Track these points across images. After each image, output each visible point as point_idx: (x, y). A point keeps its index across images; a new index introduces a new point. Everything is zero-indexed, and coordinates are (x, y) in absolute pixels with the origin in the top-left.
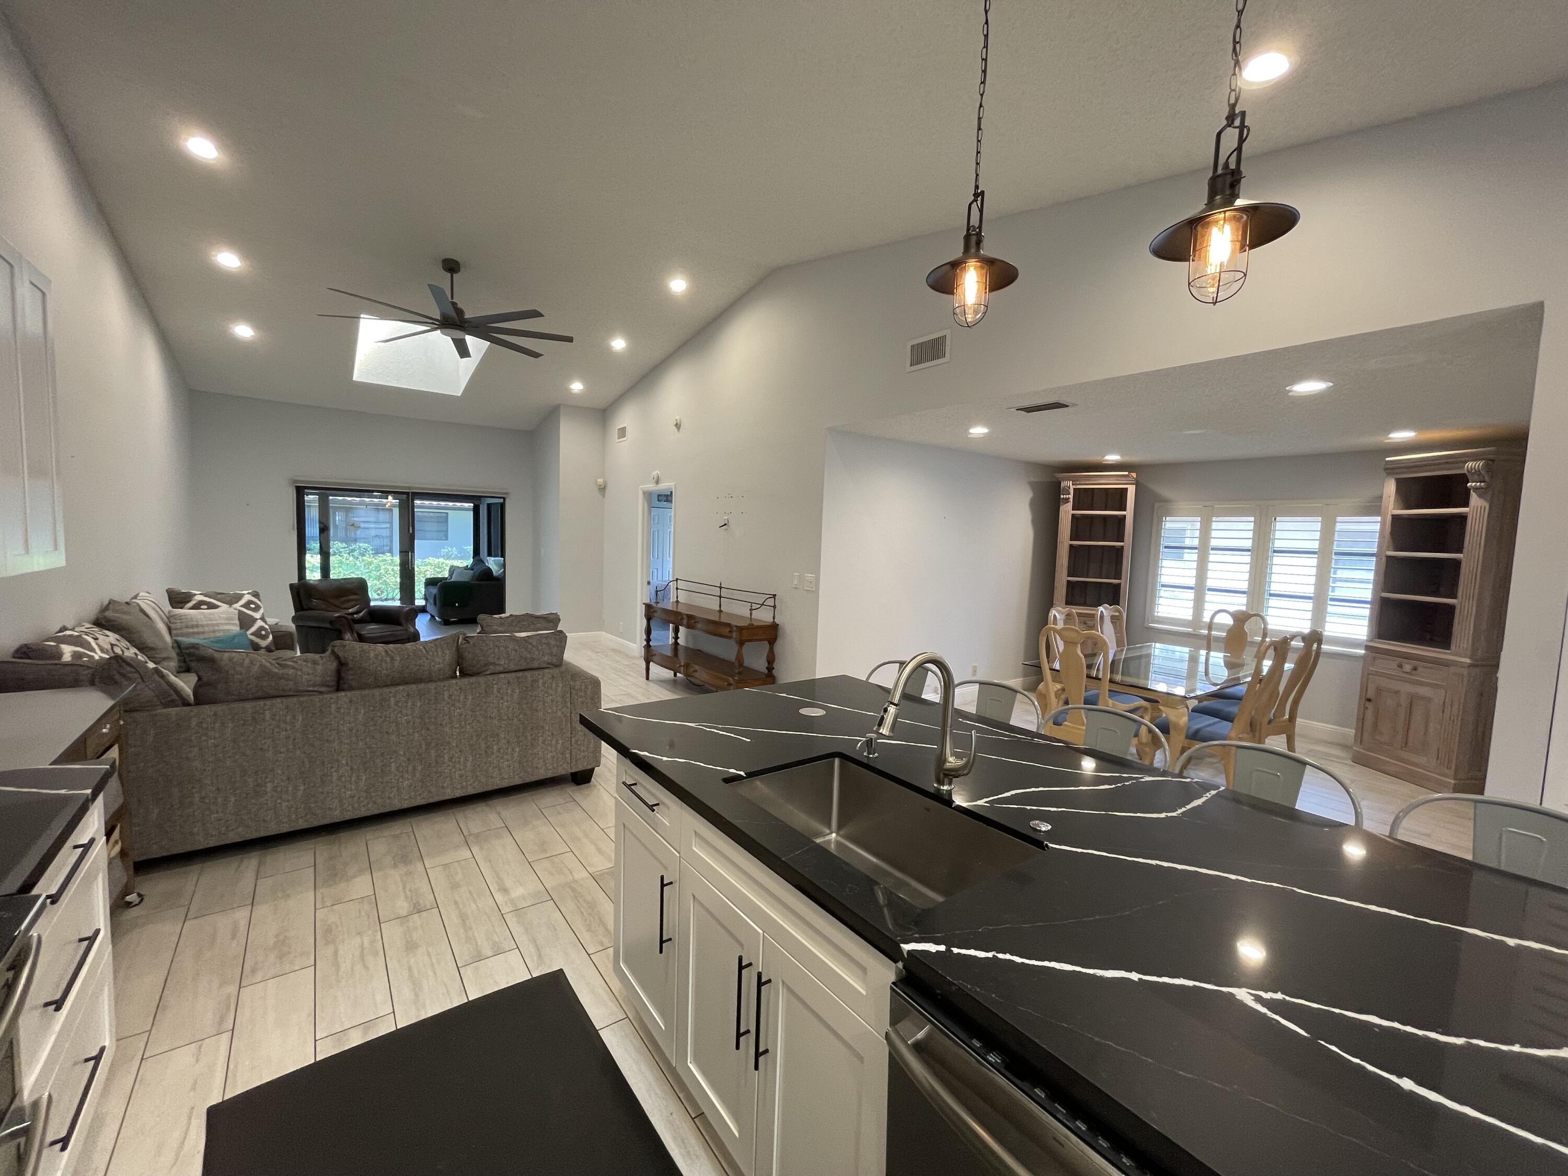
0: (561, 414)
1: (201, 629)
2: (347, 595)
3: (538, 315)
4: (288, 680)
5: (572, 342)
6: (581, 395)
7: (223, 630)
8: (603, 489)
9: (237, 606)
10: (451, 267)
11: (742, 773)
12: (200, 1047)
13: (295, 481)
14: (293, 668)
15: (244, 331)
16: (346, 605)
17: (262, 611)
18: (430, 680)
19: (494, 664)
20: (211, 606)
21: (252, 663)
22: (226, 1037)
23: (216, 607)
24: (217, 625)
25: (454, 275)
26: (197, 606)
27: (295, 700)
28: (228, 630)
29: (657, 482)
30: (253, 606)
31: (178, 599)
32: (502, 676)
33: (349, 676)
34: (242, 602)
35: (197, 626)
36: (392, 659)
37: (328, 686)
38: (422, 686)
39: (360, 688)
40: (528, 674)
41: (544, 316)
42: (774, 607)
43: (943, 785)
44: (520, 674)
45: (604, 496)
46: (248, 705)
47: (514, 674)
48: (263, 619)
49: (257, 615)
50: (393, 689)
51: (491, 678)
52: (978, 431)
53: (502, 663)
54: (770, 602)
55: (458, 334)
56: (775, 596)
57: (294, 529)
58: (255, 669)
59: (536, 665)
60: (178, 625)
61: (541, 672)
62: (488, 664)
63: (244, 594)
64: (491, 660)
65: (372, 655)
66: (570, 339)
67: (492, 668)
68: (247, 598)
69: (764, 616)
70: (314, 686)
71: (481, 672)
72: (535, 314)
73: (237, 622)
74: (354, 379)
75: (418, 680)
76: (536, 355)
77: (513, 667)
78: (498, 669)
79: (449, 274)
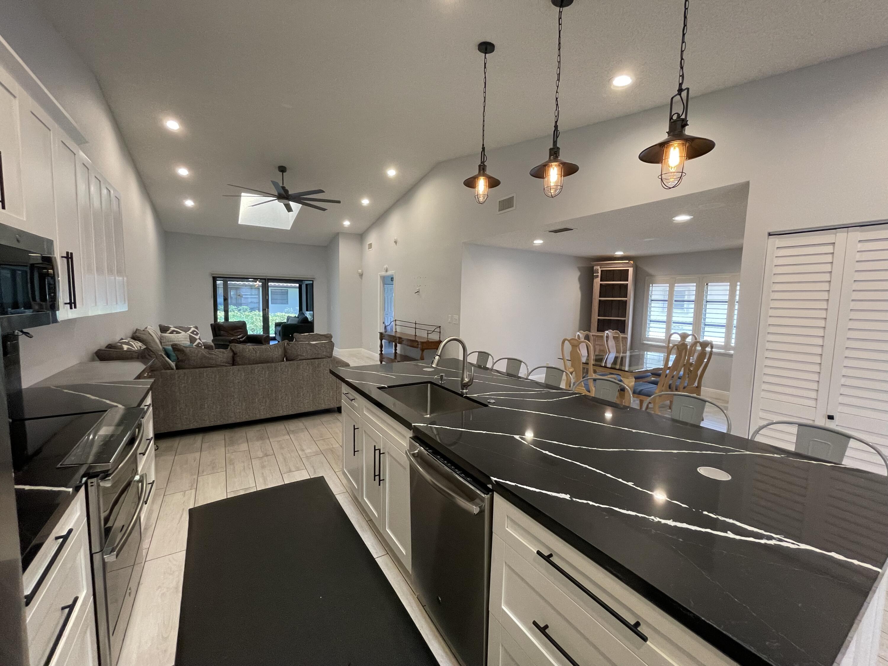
0: (340, 237)
1: (173, 343)
2: (236, 330)
3: (323, 192)
4: (213, 360)
5: (340, 203)
6: (350, 227)
7: (183, 343)
8: (361, 275)
9: (189, 332)
10: (282, 169)
11: (386, 386)
12: (185, 493)
13: (212, 274)
14: (215, 355)
15: (189, 203)
16: (236, 334)
17: (199, 335)
18: (273, 362)
19: (301, 356)
20: (178, 333)
21: (198, 352)
22: (193, 491)
23: (180, 333)
24: (181, 341)
25: (284, 173)
26: (171, 333)
27: (215, 368)
28: (185, 343)
29: (387, 271)
30: (195, 333)
31: (164, 329)
32: (304, 361)
33: (238, 359)
34: (191, 331)
35: (172, 341)
36: (256, 352)
37: (228, 363)
38: (269, 364)
39: (242, 365)
40: (316, 360)
41: (324, 192)
42: (440, 332)
43: (464, 390)
44: (313, 360)
45: (362, 279)
46: (197, 370)
47: (309, 360)
48: (199, 339)
49: (197, 337)
50: (256, 365)
51: (299, 362)
52: (538, 242)
53: (304, 355)
54: (438, 330)
55: (286, 202)
56: (440, 326)
57: (212, 298)
58: (200, 355)
59: (320, 357)
60: (165, 341)
61: (322, 360)
62: (298, 355)
63: (191, 327)
65: (247, 350)
66: (339, 202)
67: (300, 357)
68: (193, 329)
69: (434, 337)
70: (223, 363)
71: (294, 359)
72: (321, 191)
73: (189, 340)
74: (239, 223)
75: (267, 362)
76: (324, 210)
77: (309, 357)
78: (302, 358)
79: (281, 173)
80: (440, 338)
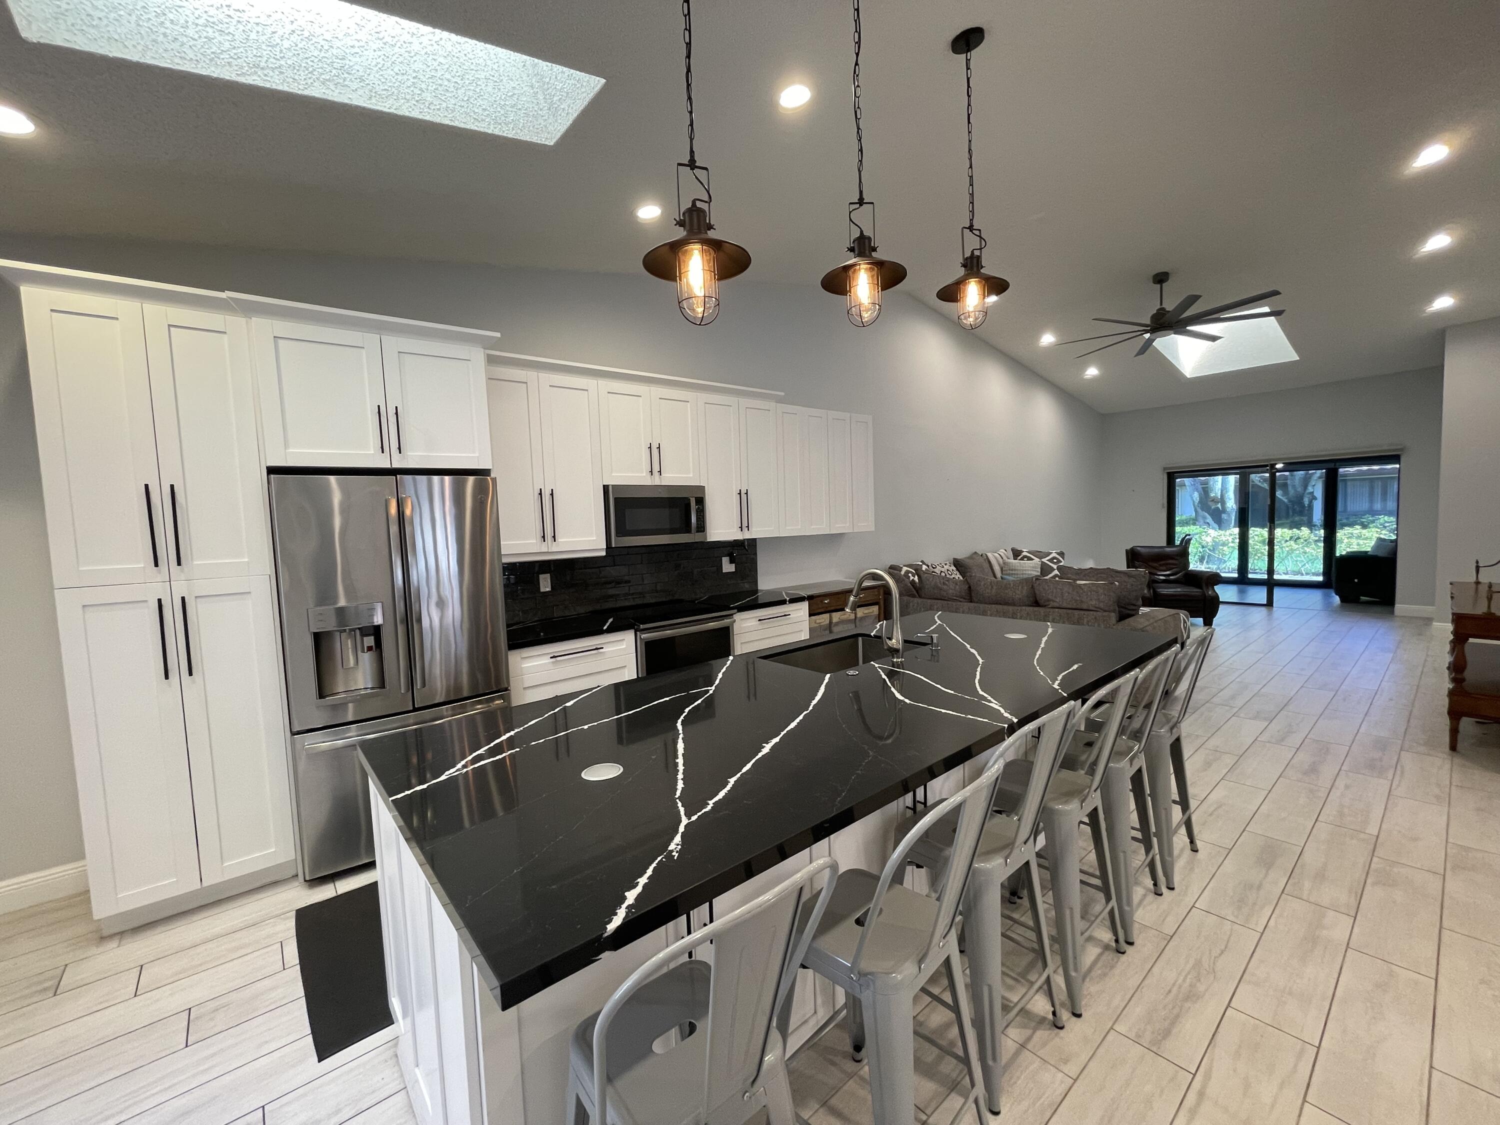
1: (1016, 572)
2: (1164, 560)
3: (1197, 298)
7: (1028, 574)
9: (1044, 560)
10: (1160, 279)
13: (1165, 469)
15: (1092, 372)
17: (1061, 564)
18: (1013, 604)
19: (1054, 601)
26: (1022, 559)
28: (1031, 574)
30: (1055, 561)
31: (1016, 554)
32: (1057, 610)
34: (1048, 558)
35: (1015, 570)
37: (964, 599)
38: (1005, 607)
40: (1076, 612)
41: (1200, 296)
44: (1070, 611)
48: (1058, 570)
49: (1056, 567)
51: (1048, 610)
57: (1163, 507)
59: (1085, 607)
60: (1006, 569)
61: (1086, 613)
62: (1049, 600)
63: (1053, 553)
64: (1050, 597)
67: (1052, 604)
71: (1045, 606)
74: (1189, 375)
75: (1006, 604)
77: (1065, 605)
78: (1056, 605)
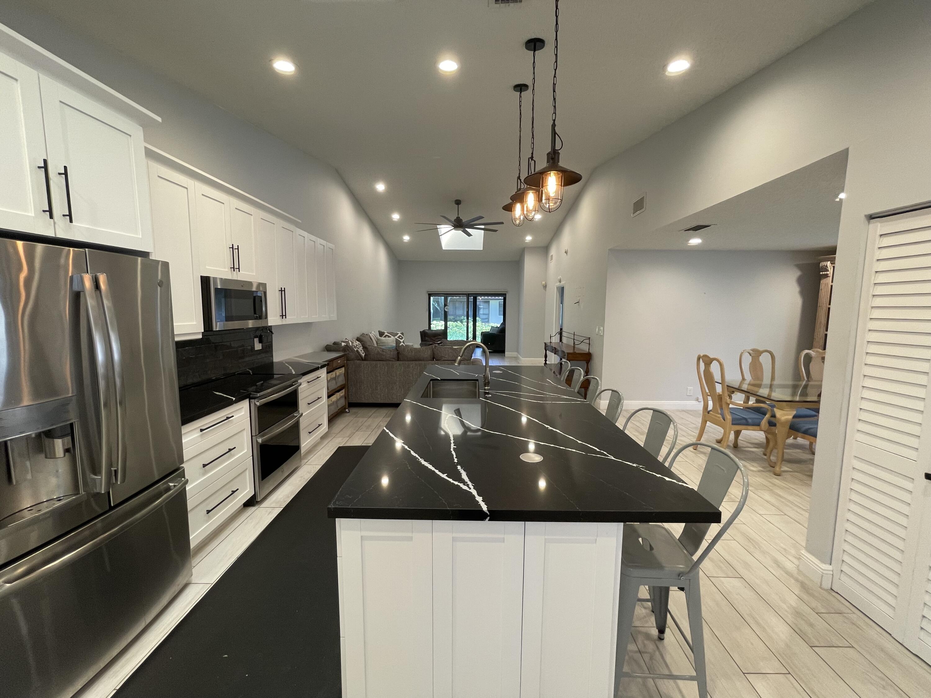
0: (525, 253)
1: (384, 344)
2: (437, 336)
4: (384, 356)
5: (504, 224)
6: (532, 241)
7: (391, 345)
8: (545, 287)
9: (396, 337)
10: (458, 202)
13: (428, 292)
14: (385, 352)
15: (407, 238)
16: (437, 340)
17: (403, 339)
18: (423, 360)
19: (444, 357)
20: (389, 337)
23: (390, 337)
24: (389, 343)
25: (459, 206)
26: (385, 337)
27: (385, 362)
28: (392, 345)
29: (560, 282)
30: (401, 337)
31: (381, 334)
33: (400, 356)
34: (398, 336)
35: (384, 343)
36: (412, 352)
37: (394, 359)
38: (420, 362)
39: (402, 361)
41: (484, 217)
42: (589, 344)
45: (546, 291)
46: (374, 362)
47: (450, 361)
48: (403, 342)
49: (402, 341)
50: (411, 362)
51: (442, 362)
52: (697, 241)
53: (446, 357)
54: (587, 341)
56: (590, 338)
60: (379, 342)
63: (398, 333)
64: (443, 355)
66: (502, 223)
67: (443, 359)
68: (400, 334)
69: (584, 348)
70: (391, 358)
71: (440, 360)
72: (482, 217)
73: (395, 343)
74: (444, 248)
75: (420, 360)
76: (496, 231)
77: (450, 359)
78: (445, 359)
79: (457, 206)
80: (589, 350)
